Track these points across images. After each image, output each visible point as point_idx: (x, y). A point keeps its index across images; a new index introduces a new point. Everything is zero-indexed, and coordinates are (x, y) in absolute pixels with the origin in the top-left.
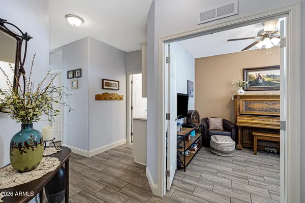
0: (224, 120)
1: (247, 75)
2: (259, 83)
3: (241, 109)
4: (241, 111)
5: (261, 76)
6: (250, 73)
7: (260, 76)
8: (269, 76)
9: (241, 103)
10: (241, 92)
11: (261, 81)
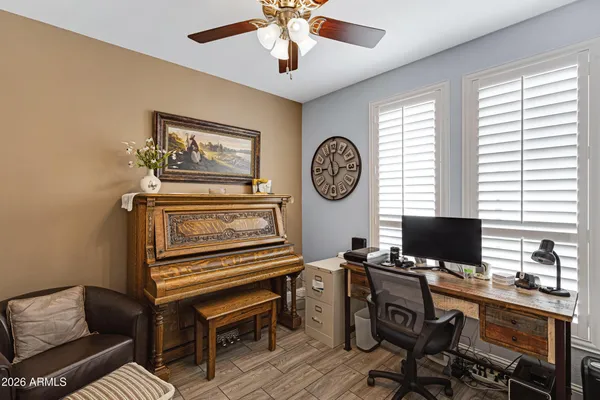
0: (88, 291)
1: (164, 132)
2: (192, 162)
3: (159, 239)
4: (160, 246)
5: (198, 144)
6: (171, 130)
7: (194, 143)
8: (213, 148)
9: (158, 221)
10: (151, 184)
11: (196, 157)
